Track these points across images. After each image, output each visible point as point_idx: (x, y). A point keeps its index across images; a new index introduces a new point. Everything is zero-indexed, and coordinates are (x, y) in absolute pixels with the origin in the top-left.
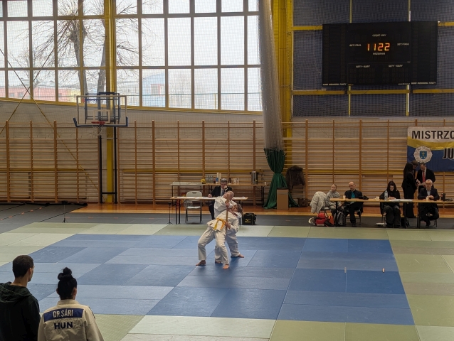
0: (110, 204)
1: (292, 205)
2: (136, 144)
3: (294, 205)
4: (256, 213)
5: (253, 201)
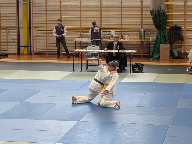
0: (26, 55)
1: (173, 57)
2: (46, 7)
3: (174, 57)
4: (143, 63)
5: (140, 53)
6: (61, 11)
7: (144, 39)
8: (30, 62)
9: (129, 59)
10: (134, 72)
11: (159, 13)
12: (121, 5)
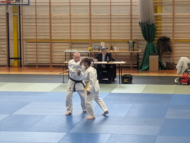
0: (16, 67)
1: (161, 67)
2: (36, 19)
3: (163, 68)
4: (132, 74)
5: (130, 64)
6: (50, 23)
7: (133, 50)
8: (20, 74)
9: (119, 70)
10: (123, 83)
11: (147, 24)
12: (111, 17)
